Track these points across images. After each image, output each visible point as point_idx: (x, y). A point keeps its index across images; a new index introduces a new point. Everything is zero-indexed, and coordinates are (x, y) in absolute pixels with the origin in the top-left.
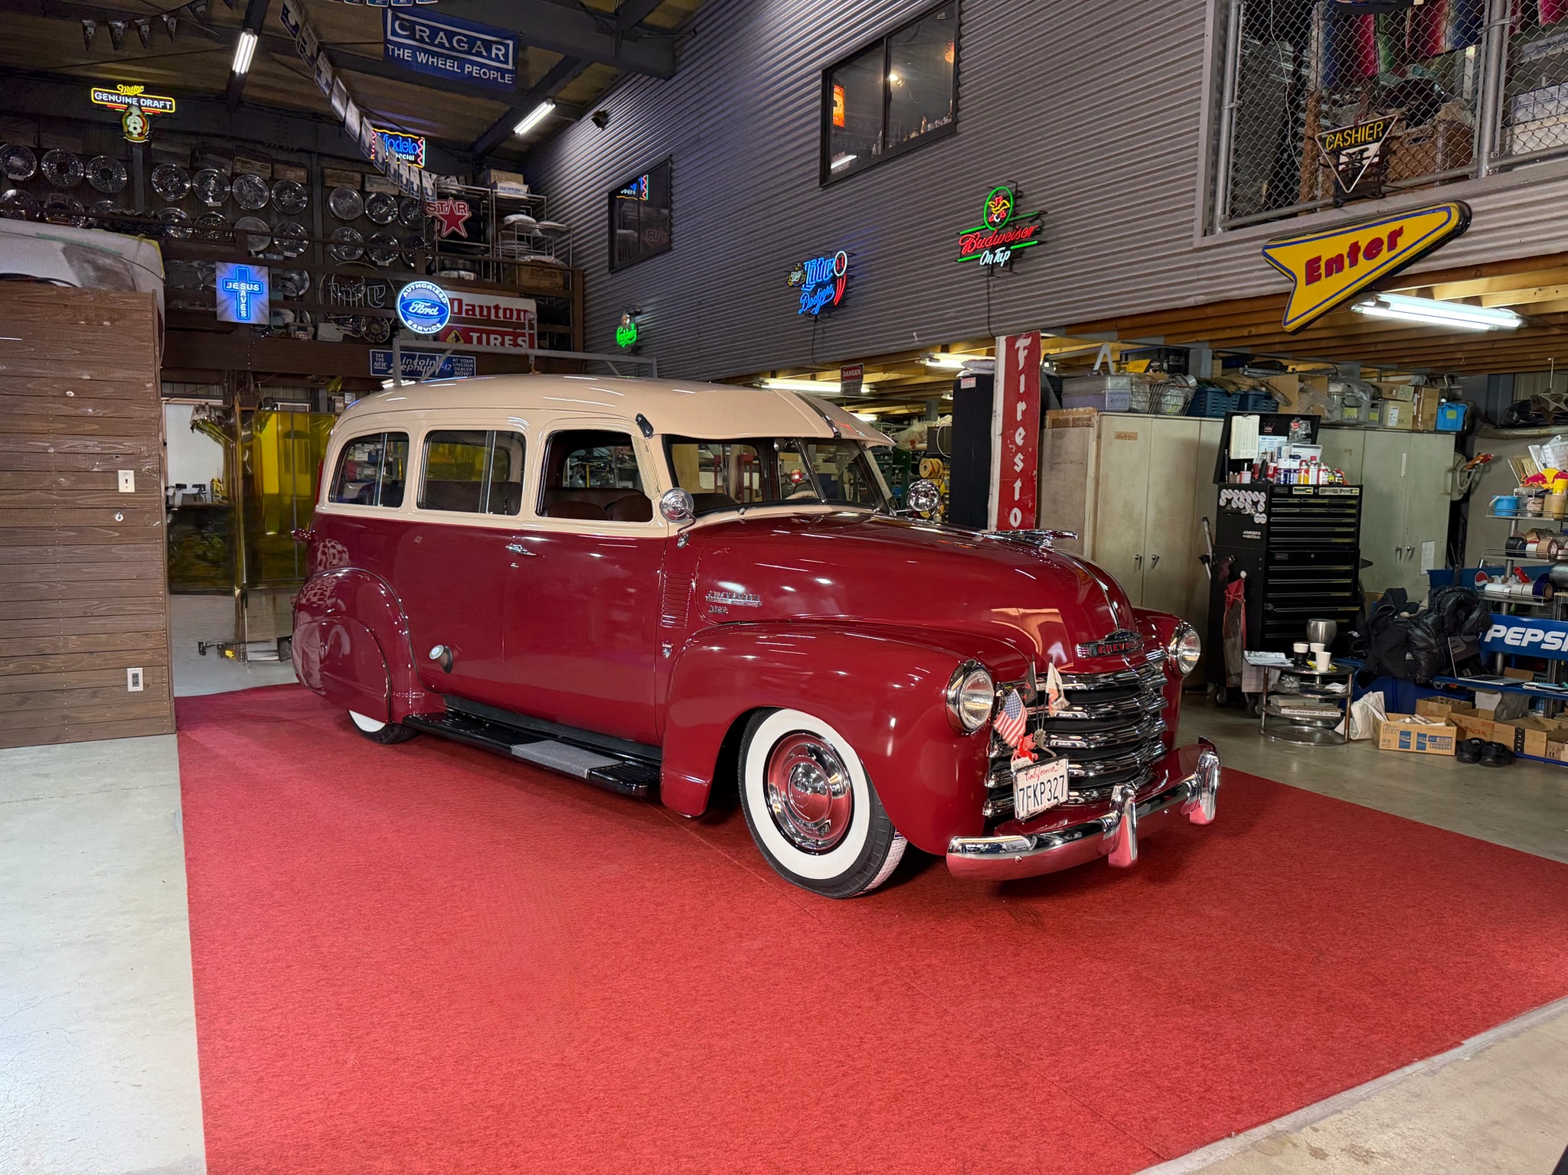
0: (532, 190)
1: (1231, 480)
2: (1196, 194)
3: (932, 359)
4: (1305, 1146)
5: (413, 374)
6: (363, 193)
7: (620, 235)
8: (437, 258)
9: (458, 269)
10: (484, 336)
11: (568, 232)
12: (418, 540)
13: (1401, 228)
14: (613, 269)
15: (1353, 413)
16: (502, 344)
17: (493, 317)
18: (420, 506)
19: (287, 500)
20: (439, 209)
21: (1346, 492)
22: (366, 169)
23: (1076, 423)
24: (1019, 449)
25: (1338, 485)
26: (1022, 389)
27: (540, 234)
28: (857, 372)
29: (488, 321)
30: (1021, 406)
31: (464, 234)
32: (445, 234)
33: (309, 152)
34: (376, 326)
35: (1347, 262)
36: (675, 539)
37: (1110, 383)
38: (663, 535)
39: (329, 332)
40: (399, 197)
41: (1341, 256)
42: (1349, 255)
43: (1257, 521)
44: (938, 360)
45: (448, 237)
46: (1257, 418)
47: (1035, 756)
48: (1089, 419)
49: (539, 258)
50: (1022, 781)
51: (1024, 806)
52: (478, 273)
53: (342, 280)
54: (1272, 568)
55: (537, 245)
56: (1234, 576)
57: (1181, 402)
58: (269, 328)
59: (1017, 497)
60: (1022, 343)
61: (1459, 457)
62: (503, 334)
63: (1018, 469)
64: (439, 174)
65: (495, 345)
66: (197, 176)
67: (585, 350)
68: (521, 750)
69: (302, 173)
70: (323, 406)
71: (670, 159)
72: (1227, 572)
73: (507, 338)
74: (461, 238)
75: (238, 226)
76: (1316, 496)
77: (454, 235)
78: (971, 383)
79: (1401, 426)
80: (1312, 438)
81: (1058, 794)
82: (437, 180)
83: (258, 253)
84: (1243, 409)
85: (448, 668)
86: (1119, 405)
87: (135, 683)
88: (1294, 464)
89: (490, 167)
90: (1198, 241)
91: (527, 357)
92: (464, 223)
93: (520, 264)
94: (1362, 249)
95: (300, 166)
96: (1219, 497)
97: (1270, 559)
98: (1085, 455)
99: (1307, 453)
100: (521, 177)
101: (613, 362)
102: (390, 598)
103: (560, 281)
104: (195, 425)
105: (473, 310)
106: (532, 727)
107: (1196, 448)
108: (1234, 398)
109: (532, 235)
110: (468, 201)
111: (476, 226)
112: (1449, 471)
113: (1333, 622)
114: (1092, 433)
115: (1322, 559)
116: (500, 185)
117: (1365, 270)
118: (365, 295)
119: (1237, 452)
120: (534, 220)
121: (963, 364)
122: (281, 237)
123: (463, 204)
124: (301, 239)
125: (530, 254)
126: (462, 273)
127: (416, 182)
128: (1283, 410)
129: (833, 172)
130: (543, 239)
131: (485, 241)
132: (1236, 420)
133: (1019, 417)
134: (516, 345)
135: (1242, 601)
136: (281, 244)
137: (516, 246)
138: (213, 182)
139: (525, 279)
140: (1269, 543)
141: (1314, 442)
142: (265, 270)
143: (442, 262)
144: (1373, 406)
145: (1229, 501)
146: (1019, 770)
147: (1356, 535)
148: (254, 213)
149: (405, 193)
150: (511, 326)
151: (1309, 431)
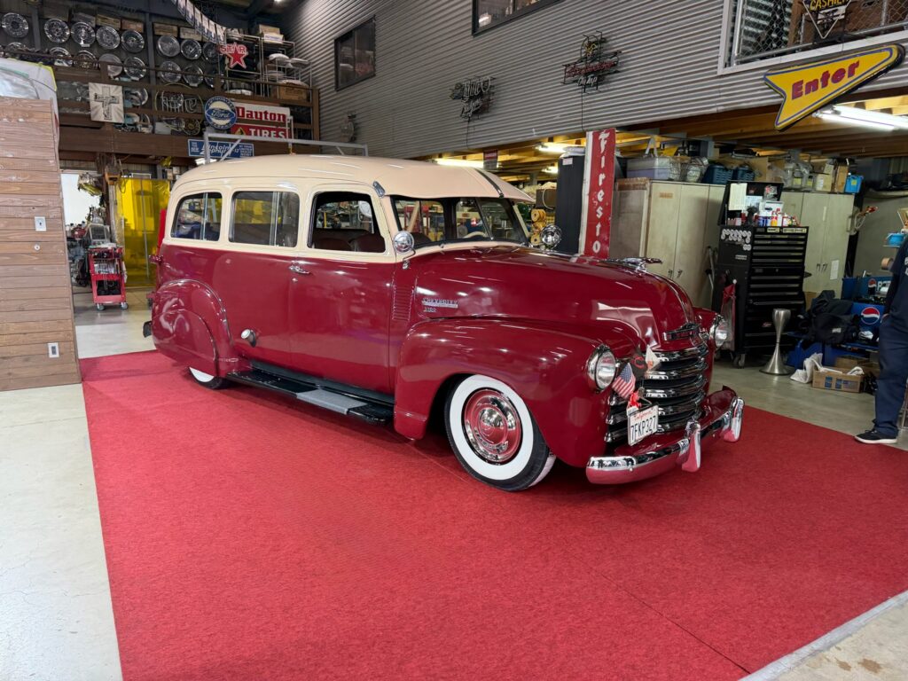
0: (286, 38)
1: (729, 223)
2: (721, 40)
3: (543, 146)
4: (834, 660)
5: (216, 156)
6: (180, 40)
7: (342, 67)
8: (227, 81)
9: (240, 89)
10: (258, 131)
11: (309, 65)
12: (228, 261)
13: (858, 63)
14: (338, 88)
15: (798, 182)
16: (270, 135)
17: (263, 119)
18: (231, 240)
19: (140, 234)
20: (228, 50)
21: (798, 231)
22: (181, 24)
23: (635, 187)
24: (600, 204)
25: (794, 227)
26: (603, 165)
27: (291, 66)
28: (494, 155)
29: (261, 122)
30: (602, 177)
31: (244, 66)
32: (232, 66)
33: (144, 13)
34: (190, 124)
35: (820, 84)
36: (401, 264)
37: (658, 162)
38: (392, 261)
39: (162, 128)
40: (202, 43)
41: (816, 81)
42: (822, 79)
43: (745, 249)
44: (546, 147)
45: (234, 68)
46: (745, 185)
47: (640, 404)
48: (644, 185)
49: (291, 81)
50: (633, 421)
51: (634, 438)
52: (253, 91)
53: (168, 94)
54: (753, 278)
55: (289, 73)
56: (729, 282)
57: (698, 174)
58: (124, 125)
59: (598, 234)
60: (604, 136)
61: (856, 208)
62: (270, 130)
63: (599, 216)
64: (228, 27)
65: (265, 137)
66: (73, 28)
67: (320, 139)
68: (302, 396)
69: (140, 26)
70: (160, 174)
71: (374, 17)
72: (725, 280)
73: (272, 132)
74: (241, 68)
75: (101, 59)
76: (781, 233)
77: (238, 67)
78: (570, 162)
79: (825, 190)
80: (777, 197)
81: (652, 428)
82: (226, 30)
83: (115, 77)
84: (735, 178)
85: (253, 344)
86: (664, 176)
87: (54, 352)
88: (769, 214)
89: (258, 23)
90: (721, 71)
91: (287, 144)
92: (244, 59)
93: (280, 85)
94: (831, 75)
95: (137, 21)
96: (721, 234)
97: (752, 272)
98: (642, 207)
99: (775, 206)
100: (278, 30)
101: (341, 147)
102: (213, 298)
103: (304, 96)
104: (80, 187)
105: (252, 115)
106: (308, 380)
107: (707, 205)
108: (729, 172)
109: (286, 67)
110: (247, 45)
111: (251, 60)
112: (850, 217)
113: (789, 311)
114: (646, 193)
115: (782, 272)
116: (265, 35)
117: (833, 89)
118: (184, 104)
119: (732, 206)
120: (287, 57)
121: (564, 149)
122: (128, 67)
123: (243, 47)
124: (141, 68)
125: (285, 78)
126: (244, 91)
127: (213, 32)
128: (758, 180)
129: (481, 26)
130: (293, 69)
131: (257, 71)
132: (733, 186)
133: (600, 183)
134: (278, 136)
135: (733, 298)
136: (129, 72)
137: (277, 74)
138: (83, 31)
139: (283, 94)
140: (751, 262)
141: (778, 200)
142: (120, 88)
143: (231, 84)
144: (810, 177)
145: (727, 236)
146: (630, 415)
147: (803, 257)
148: (111, 51)
149: (206, 39)
150: (276, 124)
151: (776, 193)
